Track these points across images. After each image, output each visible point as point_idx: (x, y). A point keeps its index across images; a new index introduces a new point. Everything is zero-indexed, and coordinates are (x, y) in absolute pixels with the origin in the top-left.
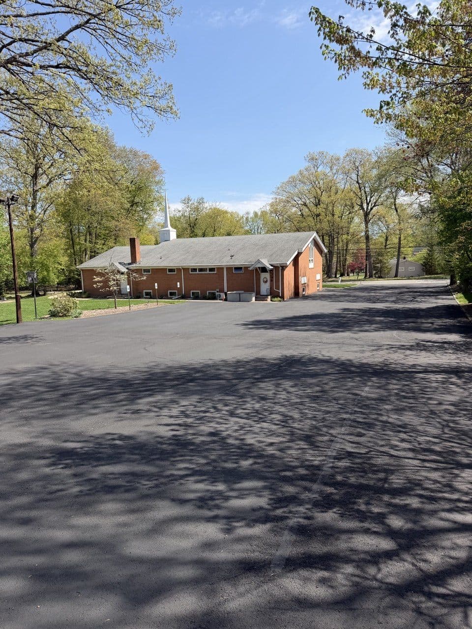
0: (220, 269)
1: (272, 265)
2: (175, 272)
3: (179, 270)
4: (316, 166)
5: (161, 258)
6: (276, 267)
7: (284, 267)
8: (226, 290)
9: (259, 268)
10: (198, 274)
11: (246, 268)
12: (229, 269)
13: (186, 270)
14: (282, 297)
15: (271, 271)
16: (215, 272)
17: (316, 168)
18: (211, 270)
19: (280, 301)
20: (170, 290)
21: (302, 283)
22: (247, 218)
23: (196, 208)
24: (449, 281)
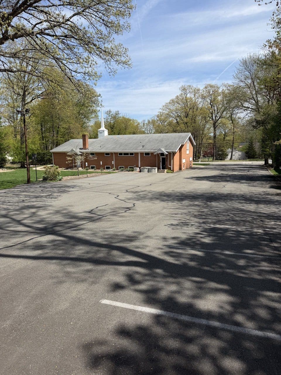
0: (137, 154)
1: (167, 152)
2: (109, 155)
3: (112, 154)
4: (186, 94)
5: (101, 147)
6: (170, 153)
7: (174, 154)
8: (139, 166)
9: (160, 153)
10: (123, 156)
11: (152, 153)
12: (142, 154)
13: (116, 154)
14: (173, 170)
15: (167, 155)
16: (134, 156)
17: (186, 95)
18: (132, 154)
19: (172, 173)
20: (107, 165)
21: (183, 162)
22: (144, 124)
23: (114, 117)
24: (264, 162)
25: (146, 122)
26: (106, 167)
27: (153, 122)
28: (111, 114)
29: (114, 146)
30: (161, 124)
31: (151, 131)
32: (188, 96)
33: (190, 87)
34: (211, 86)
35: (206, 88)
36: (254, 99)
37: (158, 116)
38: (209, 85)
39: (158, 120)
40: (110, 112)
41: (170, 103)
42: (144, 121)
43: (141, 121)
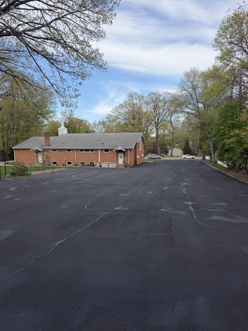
0: (97, 150)
2: (71, 151)
3: (73, 150)
4: (132, 100)
5: (62, 144)
6: (127, 150)
8: (100, 161)
9: (118, 150)
10: (84, 153)
11: (111, 150)
12: (102, 150)
13: (77, 150)
14: (130, 165)
15: (125, 152)
16: (94, 152)
18: (92, 151)
19: (129, 167)
21: (138, 158)
22: (95, 124)
23: (69, 117)
24: (202, 158)
25: (97, 123)
26: (68, 162)
27: (104, 123)
28: (66, 114)
29: (75, 143)
30: (110, 124)
31: (101, 131)
32: (135, 101)
33: (136, 94)
34: (154, 94)
35: (149, 95)
36: (195, 105)
37: (107, 118)
38: (152, 93)
39: (107, 121)
40: (65, 113)
41: (119, 107)
42: (95, 121)
43: (93, 121)
